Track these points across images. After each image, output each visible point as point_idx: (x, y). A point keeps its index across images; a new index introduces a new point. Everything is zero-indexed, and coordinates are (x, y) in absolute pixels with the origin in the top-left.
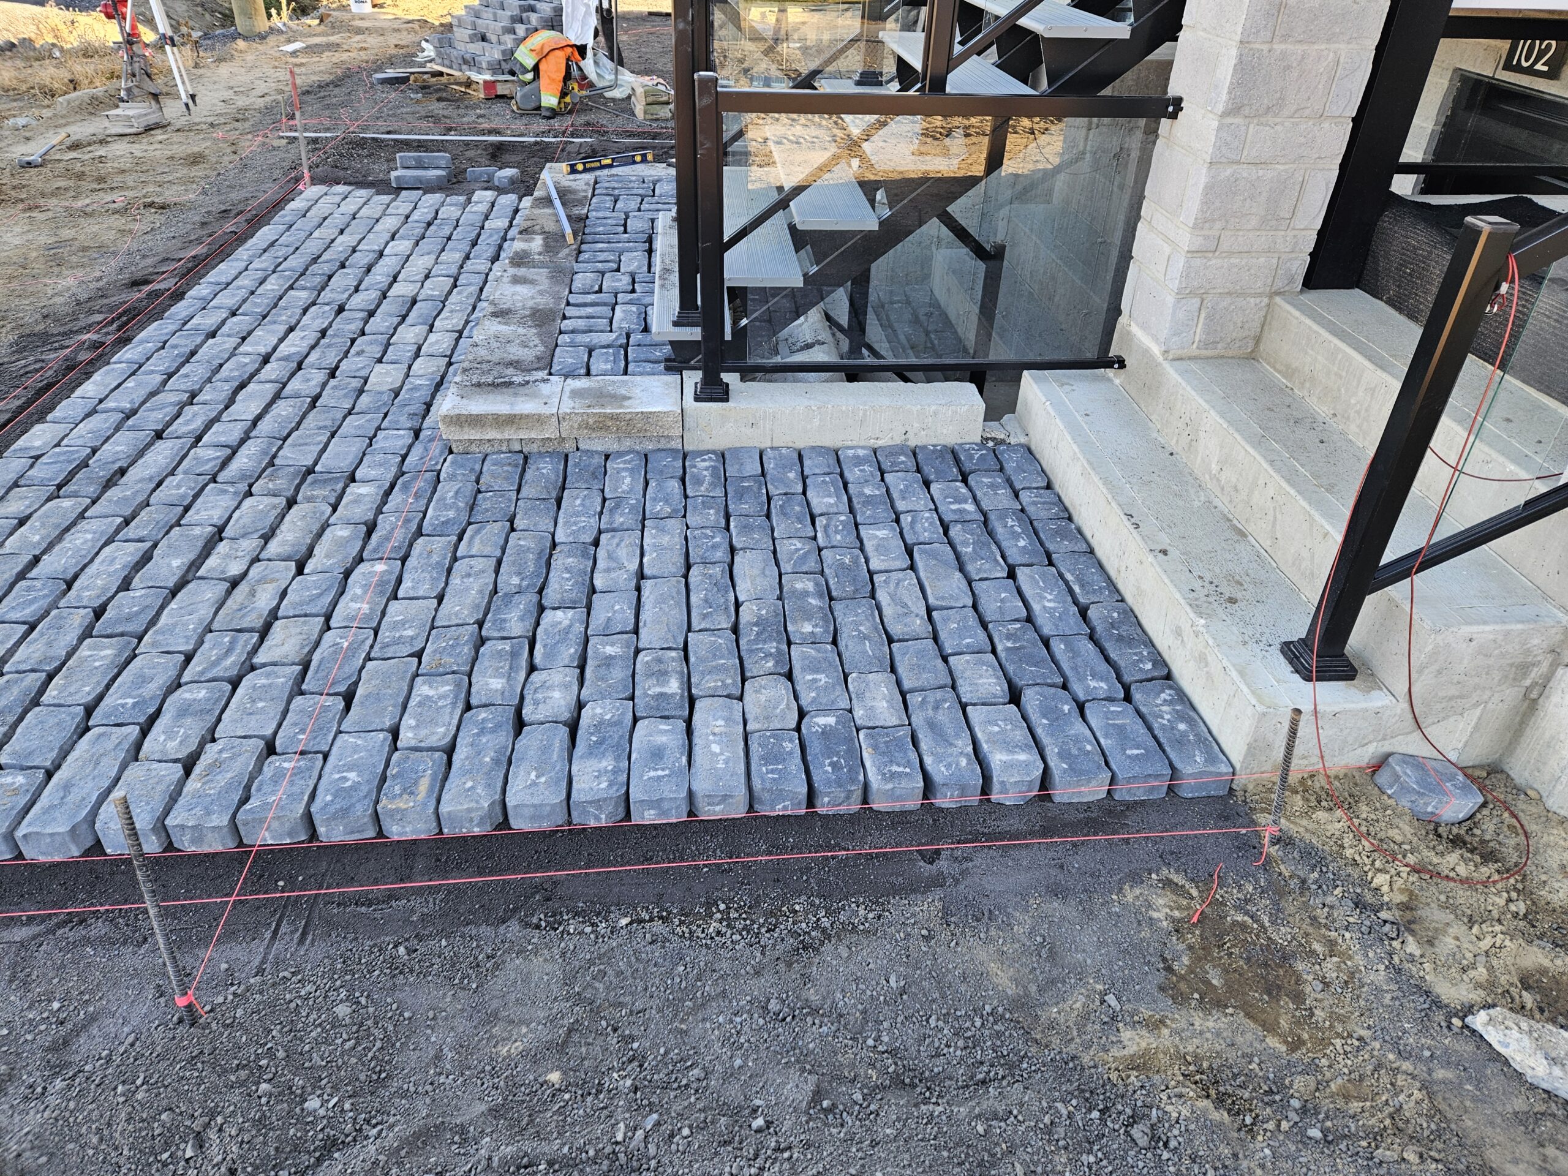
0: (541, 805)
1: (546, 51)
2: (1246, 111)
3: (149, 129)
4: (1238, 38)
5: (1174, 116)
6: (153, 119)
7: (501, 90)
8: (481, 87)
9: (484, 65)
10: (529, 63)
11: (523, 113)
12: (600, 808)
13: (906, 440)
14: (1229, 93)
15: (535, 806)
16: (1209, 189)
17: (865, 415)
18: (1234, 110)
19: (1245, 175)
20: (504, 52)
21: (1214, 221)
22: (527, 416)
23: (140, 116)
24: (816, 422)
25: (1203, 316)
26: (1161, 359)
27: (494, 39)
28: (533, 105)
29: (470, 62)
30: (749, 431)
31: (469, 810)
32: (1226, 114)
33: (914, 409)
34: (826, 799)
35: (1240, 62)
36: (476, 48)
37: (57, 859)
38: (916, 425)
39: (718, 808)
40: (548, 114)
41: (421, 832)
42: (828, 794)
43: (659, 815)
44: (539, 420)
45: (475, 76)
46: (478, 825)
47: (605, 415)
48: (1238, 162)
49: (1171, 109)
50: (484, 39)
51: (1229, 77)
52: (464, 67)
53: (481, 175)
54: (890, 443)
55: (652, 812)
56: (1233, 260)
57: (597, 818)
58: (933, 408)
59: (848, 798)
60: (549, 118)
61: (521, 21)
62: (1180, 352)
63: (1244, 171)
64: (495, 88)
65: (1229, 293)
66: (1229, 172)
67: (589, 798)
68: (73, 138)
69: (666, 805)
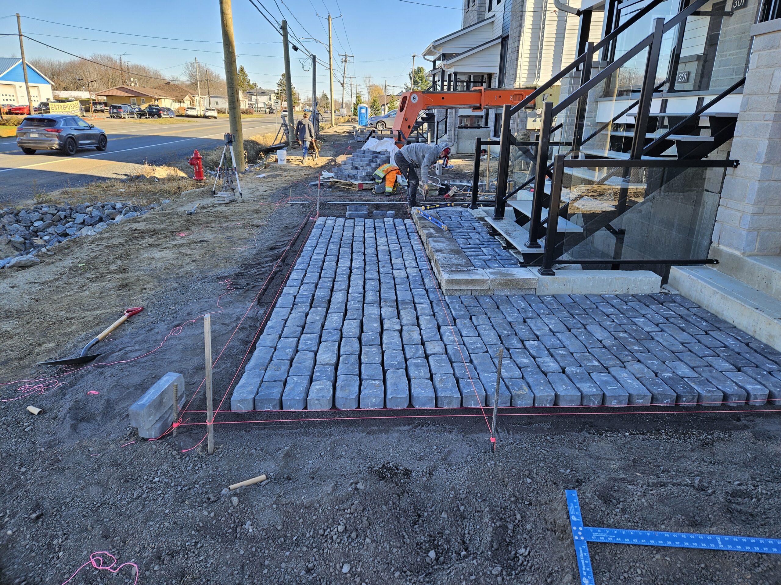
0: (574, 395)
1: (389, 171)
2: (773, 162)
3: (231, 202)
4: (768, 137)
5: (736, 166)
6: (232, 198)
7: (365, 187)
8: (357, 186)
9: (359, 178)
10: (382, 175)
11: (377, 194)
12: (595, 399)
13: (628, 292)
14: (766, 155)
15: (571, 396)
16: (760, 189)
17: (611, 281)
18: (767, 162)
19: (773, 184)
20: (367, 173)
21: (761, 202)
22: (478, 280)
23: (228, 197)
24: (591, 284)
25: (759, 238)
26: (742, 256)
27: (361, 168)
28: (382, 191)
29: (353, 177)
30: (563, 287)
31: (547, 396)
32: (764, 163)
33: (632, 278)
34: (684, 399)
35: (769, 145)
36: (354, 172)
37: (400, 409)
38: (633, 285)
39: (641, 401)
40: (388, 194)
41: (528, 405)
42: (685, 397)
43: (618, 403)
44: (483, 282)
45: (354, 182)
46: (549, 403)
47: (508, 280)
48: (770, 180)
49: (735, 164)
50: (356, 168)
51: (765, 151)
52: (348, 179)
53: (379, 213)
54: (622, 293)
55: (615, 401)
56: (769, 217)
57: (594, 403)
58: (640, 278)
59: (693, 399)
60: (389, 196)
61: (373, 162)
62: (750, 253)
63: (773, 183)
64: (362, 186)
65: (769, 230)
66: (767, 183)
67: (591, 394)
68: (201, 205)
69: (621, 398)
